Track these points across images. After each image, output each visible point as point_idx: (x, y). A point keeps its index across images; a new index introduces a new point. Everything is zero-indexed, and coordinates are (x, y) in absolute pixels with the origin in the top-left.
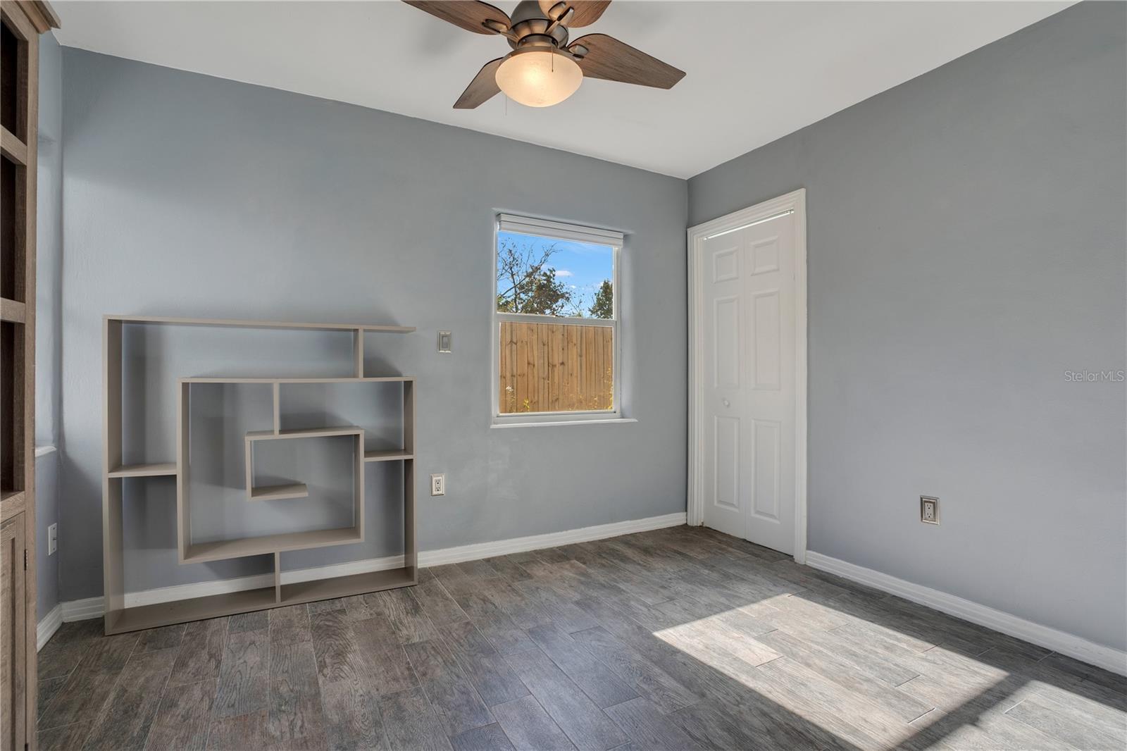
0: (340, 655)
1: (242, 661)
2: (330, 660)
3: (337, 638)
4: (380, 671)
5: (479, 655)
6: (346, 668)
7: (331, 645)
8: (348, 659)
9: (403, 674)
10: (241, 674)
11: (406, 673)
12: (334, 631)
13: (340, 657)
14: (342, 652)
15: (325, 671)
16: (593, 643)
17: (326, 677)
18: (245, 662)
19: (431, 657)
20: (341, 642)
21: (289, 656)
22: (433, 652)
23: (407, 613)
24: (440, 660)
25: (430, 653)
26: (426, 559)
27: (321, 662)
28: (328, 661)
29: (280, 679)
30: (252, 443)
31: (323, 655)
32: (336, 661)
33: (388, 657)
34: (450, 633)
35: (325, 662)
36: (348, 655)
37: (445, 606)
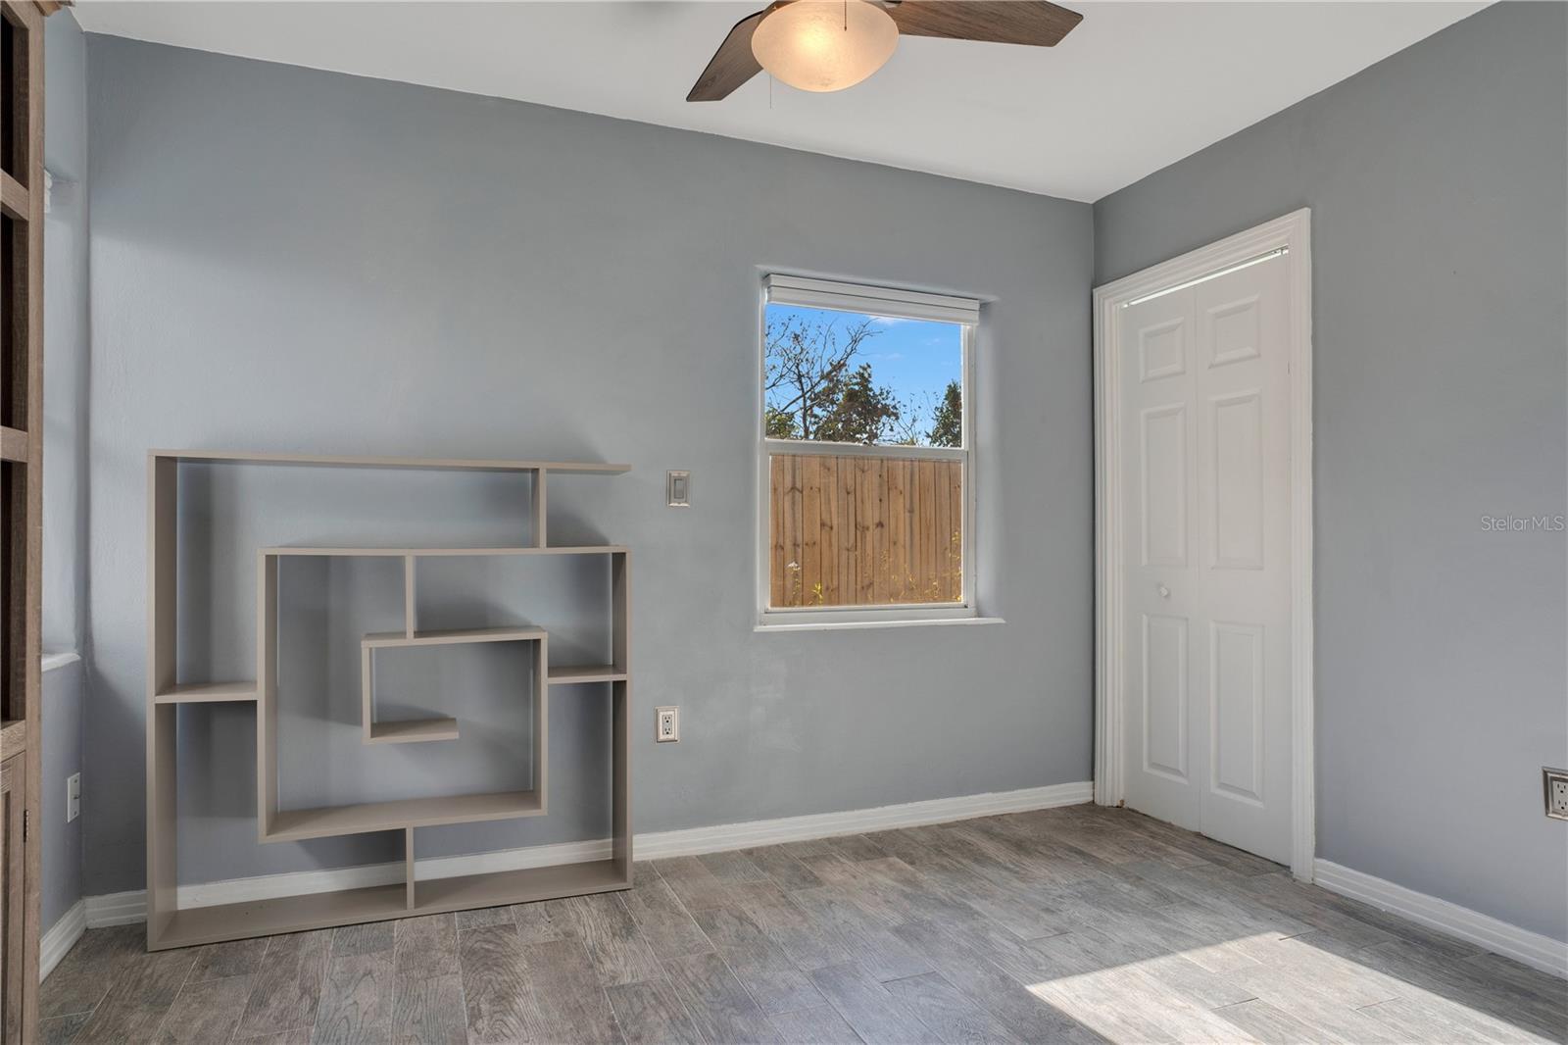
0: (503, 998)
1: (351, 1001)
2: (488, 1006)
3: (501, 970)
4: (567, 1028)
5: (729, 1011)
6: (512, 1020)
7: (490, 981)
8: (516, 1007)
9: (602, 1035)
10: (348, 1021)
11: (609, 1033)
12: (497, 958)
13: (503, 1002)
14: (507, 993)
15: (480, 1024)
16: (922, 1001)
17: (479, 1033)
18: (355, 1002)
19: (650, 1011)
20: (506, 978)
21: (423, 997)
22: (653, 1002)
23: (614, 935)
24: (664, 1014)
25: (649, 1003)
26: (645, 847)
27: (473, 1008)
28: (484, 1007)
29: (408, 1033)
30: (374, 650)
31: (478, 997)
32: (497, 1008)
33: (580, 1006)
34: (683, 971)
35: (479, 1010)
36: (517, 1000)
37: (676, 925)
